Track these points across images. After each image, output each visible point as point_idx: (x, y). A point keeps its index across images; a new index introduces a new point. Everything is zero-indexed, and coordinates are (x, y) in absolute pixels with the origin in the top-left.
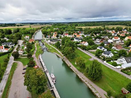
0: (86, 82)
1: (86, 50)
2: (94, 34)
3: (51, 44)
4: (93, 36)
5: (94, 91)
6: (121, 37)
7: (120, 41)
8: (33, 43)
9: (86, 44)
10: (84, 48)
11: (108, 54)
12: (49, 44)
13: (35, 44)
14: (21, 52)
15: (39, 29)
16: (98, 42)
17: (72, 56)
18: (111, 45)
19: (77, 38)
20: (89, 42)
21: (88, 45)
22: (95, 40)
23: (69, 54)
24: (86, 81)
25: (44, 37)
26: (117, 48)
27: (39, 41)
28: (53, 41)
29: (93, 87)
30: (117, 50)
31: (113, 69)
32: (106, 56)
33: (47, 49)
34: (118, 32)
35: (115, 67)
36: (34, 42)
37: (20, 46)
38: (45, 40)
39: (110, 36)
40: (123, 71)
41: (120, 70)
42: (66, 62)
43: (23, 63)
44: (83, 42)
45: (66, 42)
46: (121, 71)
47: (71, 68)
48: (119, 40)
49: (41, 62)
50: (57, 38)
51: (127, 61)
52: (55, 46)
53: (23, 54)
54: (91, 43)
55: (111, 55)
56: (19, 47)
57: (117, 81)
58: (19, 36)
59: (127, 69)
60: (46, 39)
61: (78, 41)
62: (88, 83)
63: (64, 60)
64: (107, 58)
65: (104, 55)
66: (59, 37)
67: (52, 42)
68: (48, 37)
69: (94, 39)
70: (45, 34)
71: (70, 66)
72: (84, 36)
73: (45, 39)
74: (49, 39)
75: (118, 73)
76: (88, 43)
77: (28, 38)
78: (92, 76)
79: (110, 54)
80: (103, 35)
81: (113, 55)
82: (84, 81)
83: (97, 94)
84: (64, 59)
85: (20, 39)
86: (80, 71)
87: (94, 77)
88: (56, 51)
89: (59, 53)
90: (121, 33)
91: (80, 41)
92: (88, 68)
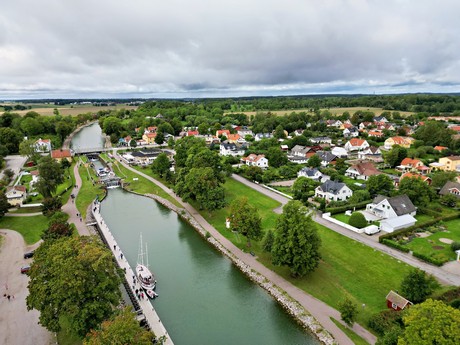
0: (265, 285)
1: (261, 181)
2: (286, 132)
3: (134, 165)
4: (283, 136)
5: (294, 310)
6: (373, 138)
7: (369, 151)
8: (66, 164)
9: (262, 162)
10: (255, 175)
11: (335, 191)
12: (127, 167)
13: (75, 169)
14: (19, 194)
15: (91, 120)
16: (300, 155)
17: (214, 199)
18: (341, 164)
19: (228, 146)
20: (271, 157)
21: (267, 165)
22: (290, 149)
23: (202, 191)
24: (267, 281)
25: (109, 144)
26: (362, 174)
27: (91, 156)
28: (144, 156)
29: (291, 299)
30: (363, 177)
31: (354, 237)
32: (328, 196)
33: (119, 184)
34: (362, 125)
35: (360, 231)
36: (69, 159)
37: (15, 177)
38: (114, 153)
39: (338, 137)
40: (386, 240)
41: (377, 238)
42: (193, 222)
43: (24, 236)
44: (251, 157)
45: (190, 156)
46: (381, 241)
47: (212, 240)
48: (367, 148)
49: (96, 226)
50: (158, 145)
51: (396, 210)
52: (150, 171)
53: (24, 203)
54: (276, 160)
55: (345, 193)
56: (10, 181)
57: (371, 273)
58: (11, 141)
59: (399, 234)
60: (115, 149)
61: (234, 154)
62: (274, 286)
63: (186, 217)
64: (332, 204)
65: (323, 194)
66: (165, 144)
67: (138, 160)
68: (124, 144)
69: (286, 147)
70: (114, 132)
71: (208, 236)
72: (253, 140)
73: (111, 152)
74: (128, 150)
75: (370, 249)
76: (266, 161)
77: (45, 149)
78: (285, 257)
79: (341, 191)
80: (315, 134)
81: (349, 193)
82: (260, 279)
83: (307, 321)
84: (184, 213)
85: (14, 151)
86: (245, 248)
87: (292, 261)
88: (153, 189)
89: (166, 196)
90: (370, 128)
91: (241, 153)
92: (271, 236)
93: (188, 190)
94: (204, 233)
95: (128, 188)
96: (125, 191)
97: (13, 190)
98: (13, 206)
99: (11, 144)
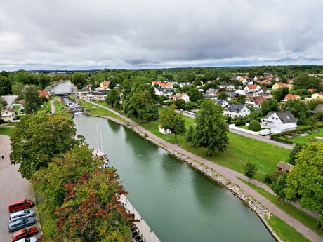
0: (188, 161)
1: (184, 109)
2: (202, 82)
3: (93, 100)
4: (200, 84)
5: (209, 173)
6: (264, 85)
7: (261, 92)
8: (45, 100)
9: (186, 98)
10: (180, 105)
11: (238, 111)
12: (89, 101)
13: (51, 102)
14: (10, 114)
15: (64, 80)
16: (213, 95)
18: (241, 99)
19: (160, 89)
20: (191, 95)
21: (188, 100)
22: (205, 92)
24: (189, 158)
25: (76, 90)
26: (257, 104)
27: (62, 96)
28: (100, 94)
29: (206, 167)
30: (257, 106)
31: (252, 137)
32: (233, 114)
33: (83, 111)
34: (256, 78)
35: (257, 133)
36: (47, 97)
39: (238, 85)
40: (274, 137)
41: (269, 137)
42: (135, 129)
44: (177, 95)
45: (133, 88)
46: (272, 139)
47: (149, 139)
48: (260, 90)
50: (110, 90)
51: (282, 120)
52: (105, 104)
53: (14, 119)
54: (195, 97)
55: (245, 112)
57: (266, 155)
58: (6, 85)
59: (286, 134)
60: (80, 93)
61: (165, 95)
62: (195, 161)
63: (130, 127)
64: (236, 118)
65: (229, 113)
67: (96, 97)
68: (86, 90)
69: (202, 90)
70: (79, 83)
71: (146, 136)
72: (178, 87)
73: (78, 94)
74: (90, 93)
75: (264, 143)
76: (188, 97)
78: (202, 139)
79: (242, 111)
80: (223, 83)
81: (248, 112)
82: (184, 158)
83: (219, 179)
84: (128, 125)
85: (9, 92)
88: (107, 113)
89: (116, 116)
90: (262, 80)
91: (170, 94)
93: (132, 108)
94: (143, 135)
95: (89, 113)
96: (87, 115)
97: (6, 111)
98: (6, 122)
99: (6, 87)
